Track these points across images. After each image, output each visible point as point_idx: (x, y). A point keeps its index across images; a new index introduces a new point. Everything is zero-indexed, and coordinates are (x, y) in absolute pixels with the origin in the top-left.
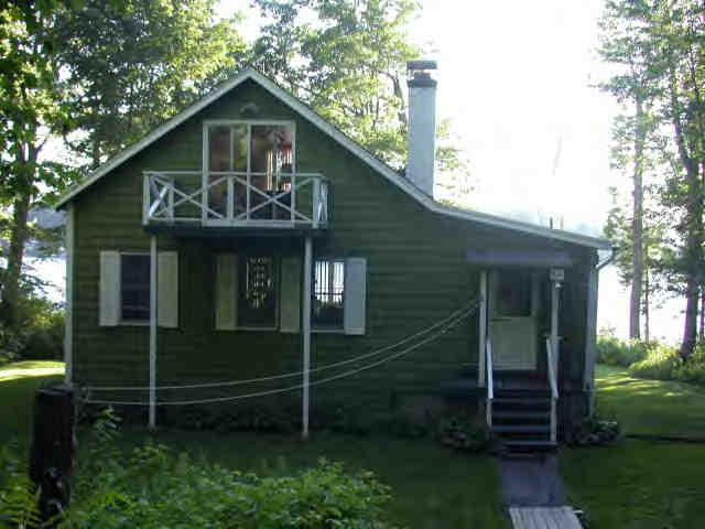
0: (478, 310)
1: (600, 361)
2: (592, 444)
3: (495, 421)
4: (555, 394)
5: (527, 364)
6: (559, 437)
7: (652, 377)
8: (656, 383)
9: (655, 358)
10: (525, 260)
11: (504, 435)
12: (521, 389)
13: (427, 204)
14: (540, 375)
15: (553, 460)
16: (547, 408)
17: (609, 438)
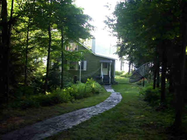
0: (101, 68)
1: (116, 74)
2: (114, 84)
3: (103, 81)
4: (110, 77)
5: (106, 74)
6: (111, 83)
7: (123, 77)
8: (124, 78)
9: (124, 74)
10: (107, 61)
11: (104, 83)
12: (106, 77)
13: (95, 54)
14: (108, 76)
15: (110, 86)
16: (109, 79)
17: (117, 83)
